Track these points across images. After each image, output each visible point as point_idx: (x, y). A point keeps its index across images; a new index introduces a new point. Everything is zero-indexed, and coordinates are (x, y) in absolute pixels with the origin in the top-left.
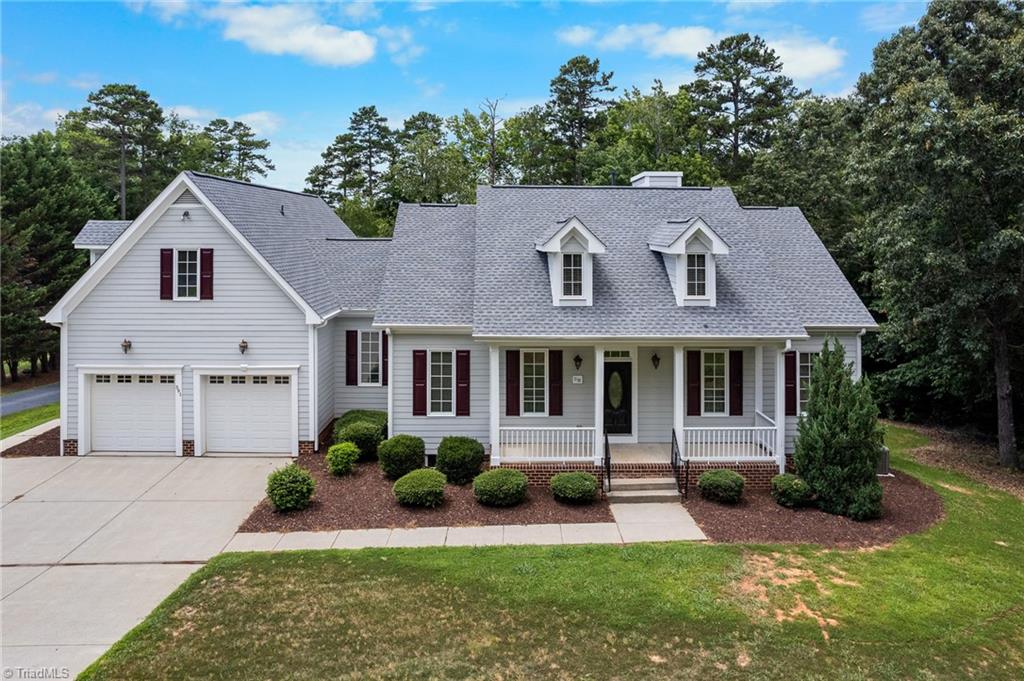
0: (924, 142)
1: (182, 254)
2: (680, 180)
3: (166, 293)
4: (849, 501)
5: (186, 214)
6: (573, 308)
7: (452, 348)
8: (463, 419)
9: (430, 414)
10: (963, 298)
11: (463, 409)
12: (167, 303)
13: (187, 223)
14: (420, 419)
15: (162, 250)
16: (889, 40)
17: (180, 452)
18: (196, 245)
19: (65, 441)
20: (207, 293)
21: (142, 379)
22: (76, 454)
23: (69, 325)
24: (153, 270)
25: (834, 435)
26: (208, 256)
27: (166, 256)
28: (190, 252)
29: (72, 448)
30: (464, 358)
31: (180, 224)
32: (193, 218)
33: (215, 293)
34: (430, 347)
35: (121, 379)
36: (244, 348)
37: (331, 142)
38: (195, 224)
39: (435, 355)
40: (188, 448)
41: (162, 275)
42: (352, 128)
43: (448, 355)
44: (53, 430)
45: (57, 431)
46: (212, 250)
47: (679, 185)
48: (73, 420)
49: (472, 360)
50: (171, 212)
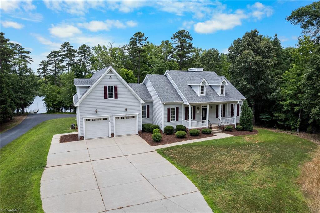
0: (250, 63)
1: (109, 87)
2: (203, 70)
3: (106, 97)
4: (249, 128)
5: (110, 77)
6: (202, 97)
7: (175, 107)
8: (177, 122)
9: (171, 121)
10: (252, 94)
11: (177, 120)
12: (106, 100)
13: (111, 79)
14: (169, 123)
15: (104, 86)
16: (236, 40)
17: (110, 136)
18: (113, 85)
19: (80, 137)
20: (116, 97)
21: (98, 119)
22: (83, 140)
23: (80, 106)
24: (102, 91)
25: (248, 117)
26: (116, 88)
27: (105, 88)
28: (111, 87)
29: (82, 138)
30: (177, 109)
31: (109, 79)
32: (112, 78)
33: (118, 97)
34: (171, 107)
35: (93, 120)
36: (126, 110)
37: (50, 53)
38: (113, 79)
39: (172, 108)
40: (112, 135)
41: (104, 92)
42: (62, 49)
43: (174, 108)
44: (77, 134)
45: (78, 135)
46: (117, 86)
47: (203, 71)
48: (82, 131)
49: (179, 109)
50: (106, 76)
